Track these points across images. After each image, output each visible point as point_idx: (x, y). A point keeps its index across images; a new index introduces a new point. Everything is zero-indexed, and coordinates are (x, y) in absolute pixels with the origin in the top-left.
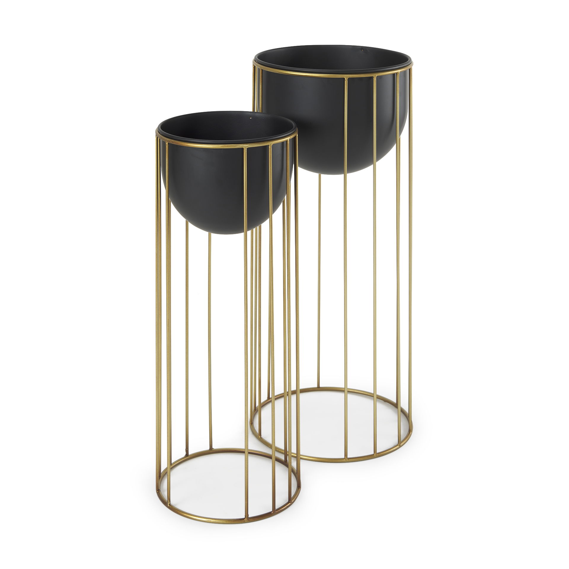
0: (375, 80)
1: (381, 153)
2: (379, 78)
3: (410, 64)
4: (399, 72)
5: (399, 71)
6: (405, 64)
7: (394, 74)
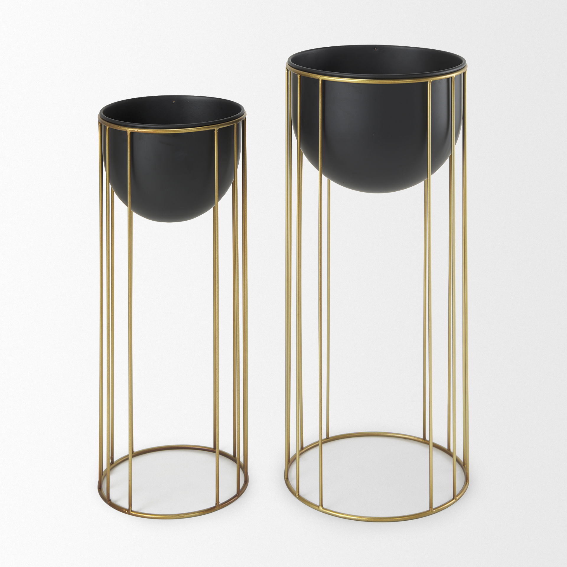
0: (429, 85)
1: (436, 166)
2: (433, 83)
3: (465, 67)
4: (454, 77)
5: (454, 75)
6: (459, 67)
7: (448, 79)
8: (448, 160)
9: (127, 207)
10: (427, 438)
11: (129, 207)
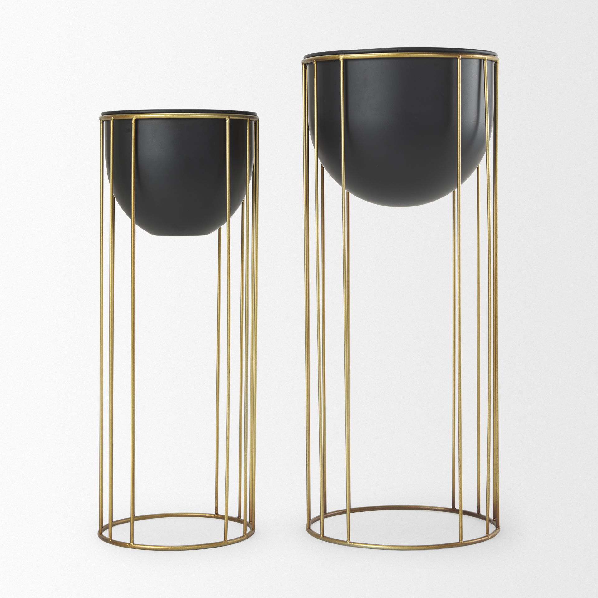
8: (476, 171)
9: (131, 220)
10: (457, 507)
11: (132, 220)
